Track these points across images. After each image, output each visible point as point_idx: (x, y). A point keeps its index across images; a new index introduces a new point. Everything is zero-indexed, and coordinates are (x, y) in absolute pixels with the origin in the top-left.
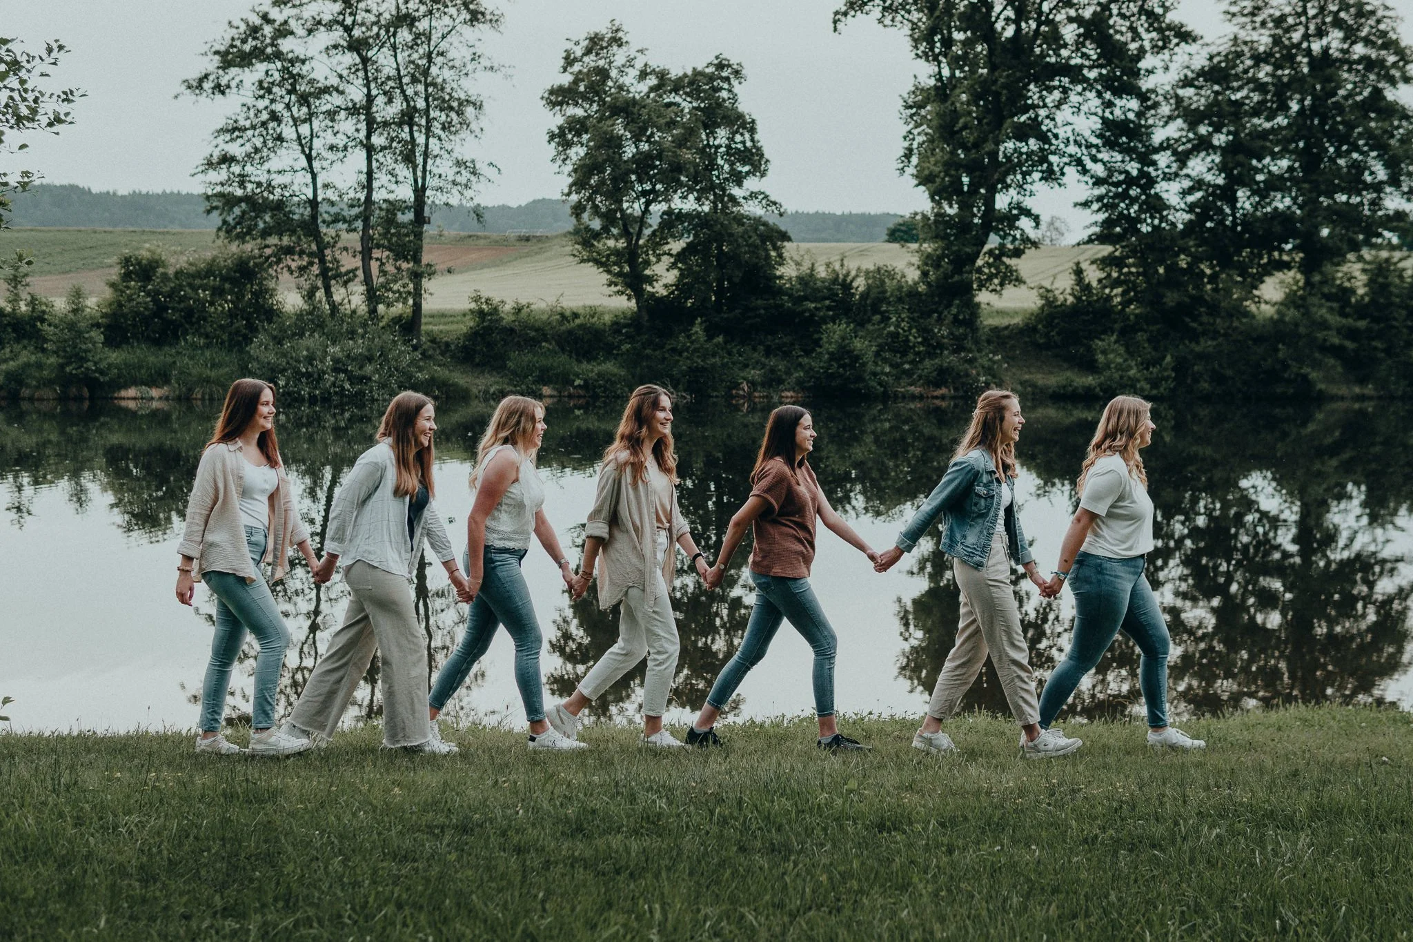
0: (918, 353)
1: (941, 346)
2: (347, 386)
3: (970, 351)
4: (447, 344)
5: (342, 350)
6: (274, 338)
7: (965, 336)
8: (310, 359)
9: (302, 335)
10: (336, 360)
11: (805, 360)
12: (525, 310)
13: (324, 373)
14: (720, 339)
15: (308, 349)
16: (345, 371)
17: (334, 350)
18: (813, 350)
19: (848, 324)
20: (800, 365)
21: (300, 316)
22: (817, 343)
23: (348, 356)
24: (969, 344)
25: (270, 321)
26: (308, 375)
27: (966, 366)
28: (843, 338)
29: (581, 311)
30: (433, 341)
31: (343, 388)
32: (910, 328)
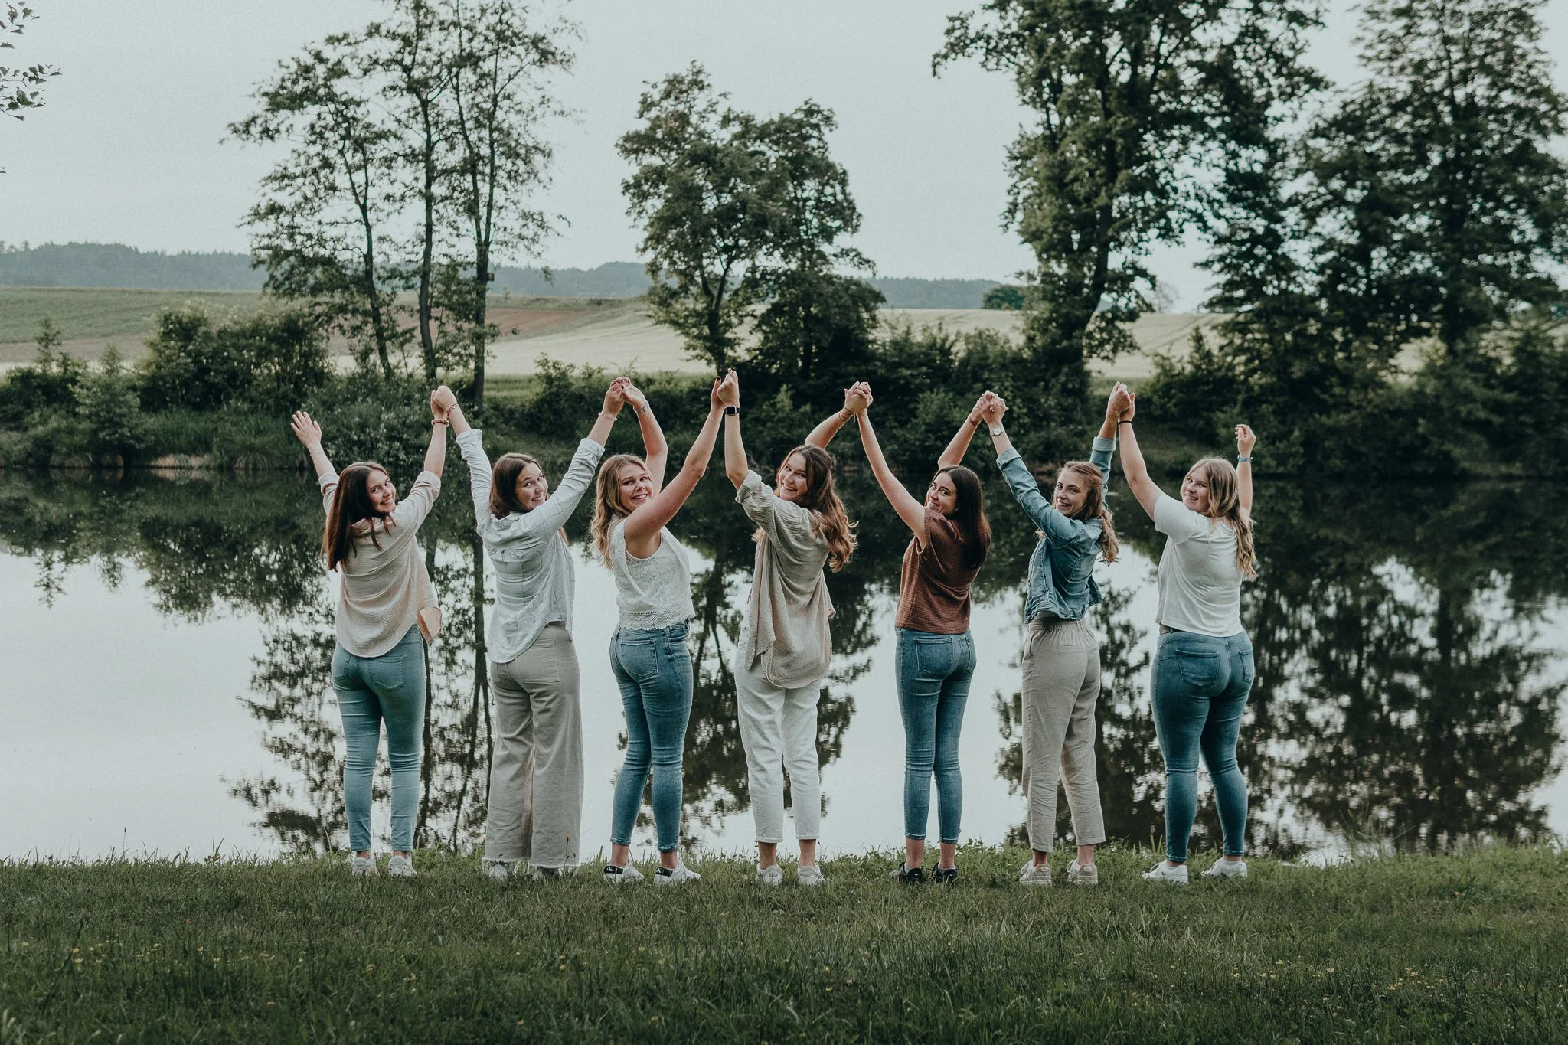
0: (1022, 426)
1: (1047, 417)
2: (402, 456)
3: (1079, 423)
4: (511, 412)
5: (398, 417)
6: (324, 403)
7: (1074, 408)
8: (363, 427)
9: (354, 400)
10: (390, 428)
11: (898, 432)
12: (595, 376)
13: (378, 441)
14: (807, 408)
15: (360, 415)
16: (400, 440)
17: (388, 416)
18: (908, 421)
19: (946, 392)
20: (894, 437)
21: (352, 380)
22: (913, 413)
23: (404, 423)
24: (1078, 415)
25: (320, 385)
26: (360, 444)
27: (1075, 439)
28: (941, 408)
29: (657, 377)
30: (496, 408)
31: (397, 458)
32: (1014, 397)
